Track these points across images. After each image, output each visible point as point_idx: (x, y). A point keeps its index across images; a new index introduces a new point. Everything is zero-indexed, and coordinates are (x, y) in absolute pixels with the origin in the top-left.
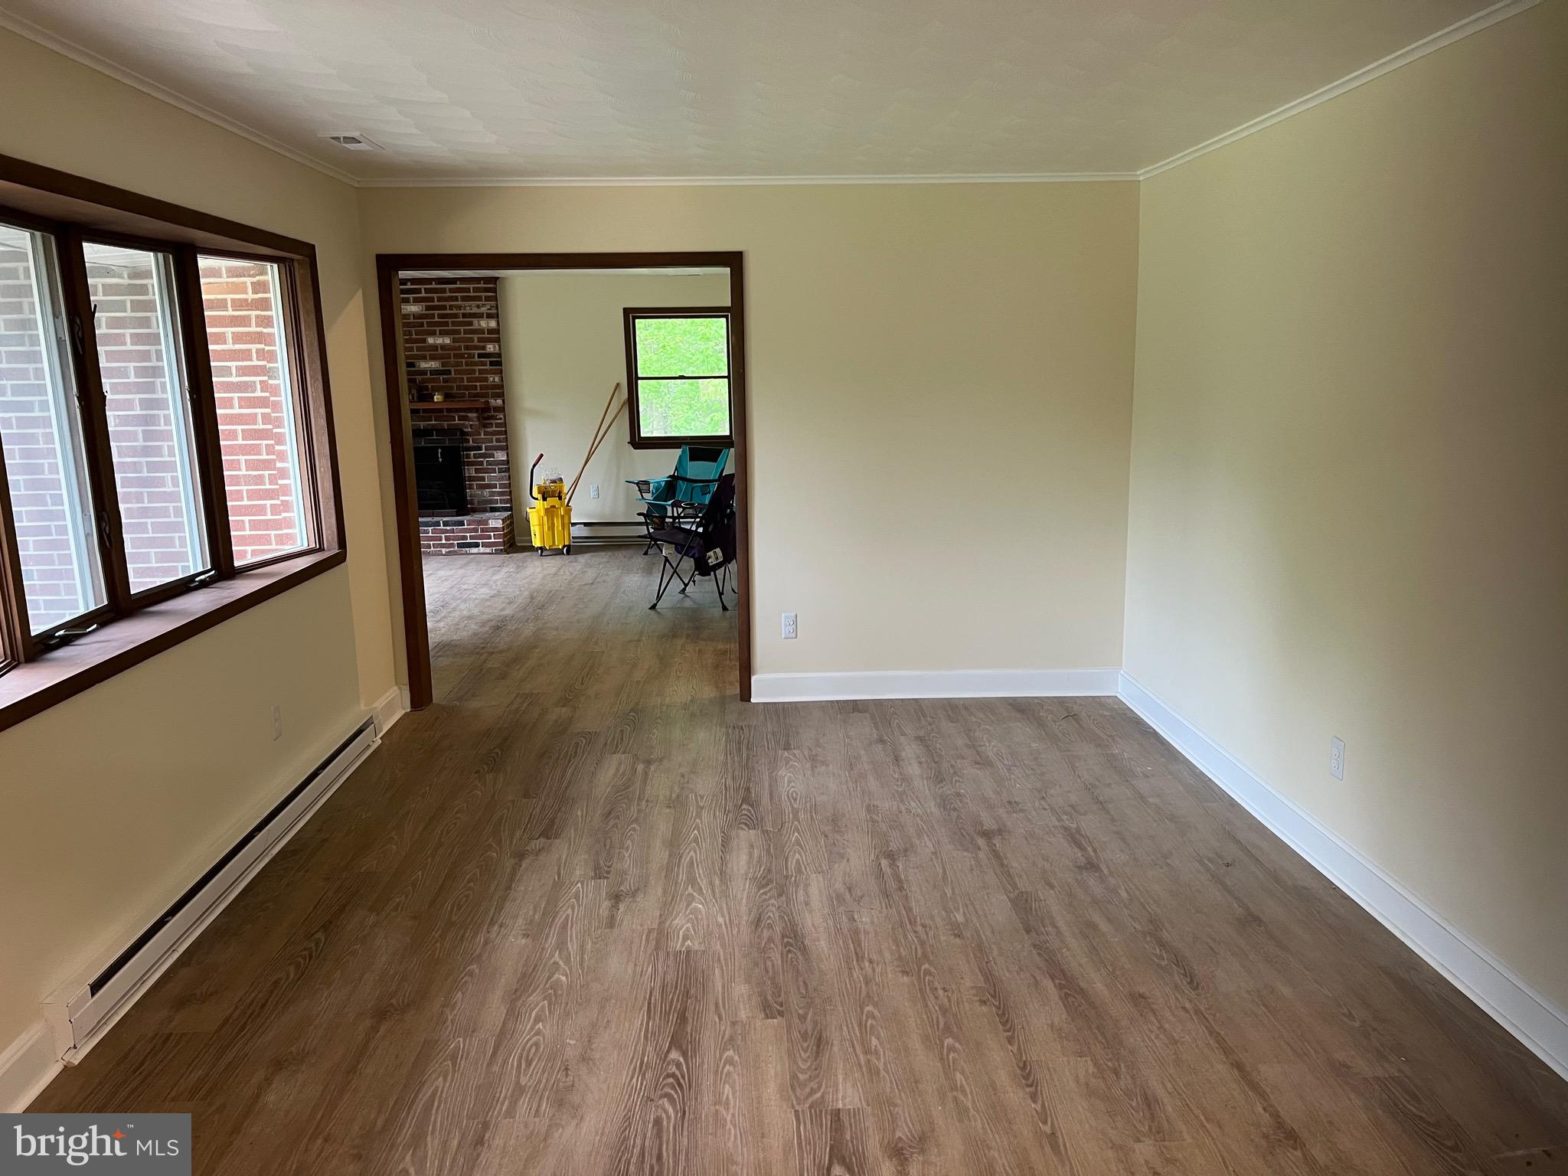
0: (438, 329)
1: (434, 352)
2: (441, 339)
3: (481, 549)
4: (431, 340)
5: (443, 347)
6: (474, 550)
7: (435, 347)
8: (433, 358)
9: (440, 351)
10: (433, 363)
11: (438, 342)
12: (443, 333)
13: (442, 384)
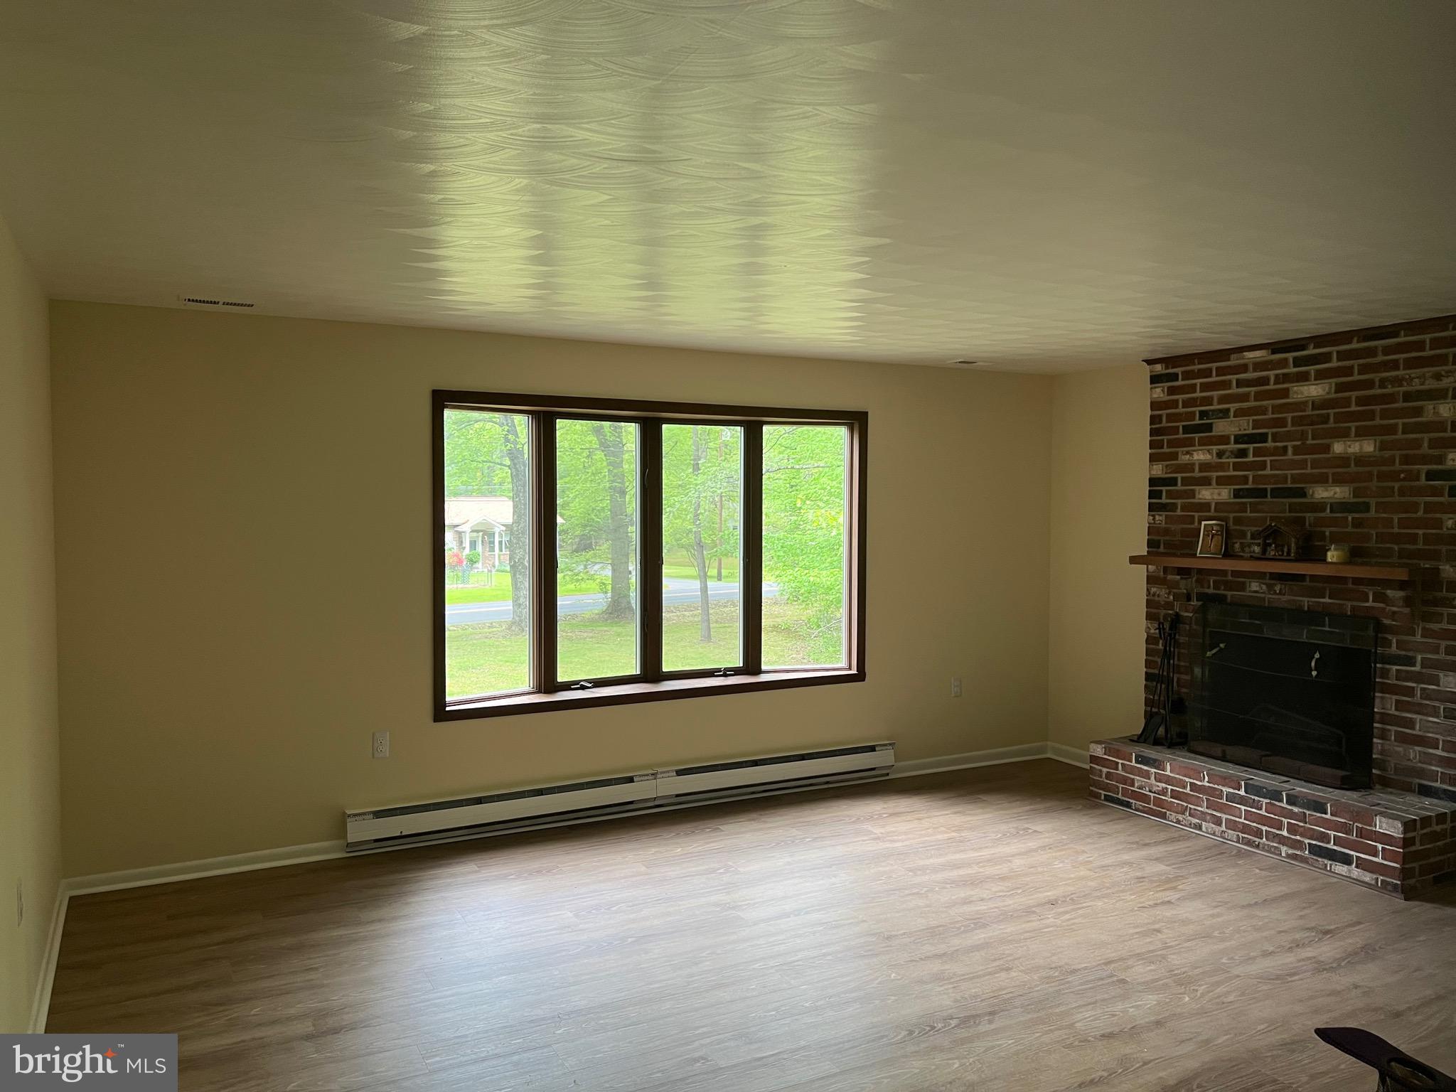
0: (1353, 425)
1: (1342, 470)
2: (1357, 444)
3: (1356, 872)
4: (1338, 448)
5: (1360, 460)
6: (1341, 869)
7: (1344, 460)
8: (1339, 480)
9: (1353, 468)
10: (1338, 489)
11: (1351, 450)
12: (1362, 434)
13: (1350, 529)
